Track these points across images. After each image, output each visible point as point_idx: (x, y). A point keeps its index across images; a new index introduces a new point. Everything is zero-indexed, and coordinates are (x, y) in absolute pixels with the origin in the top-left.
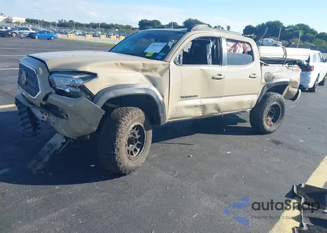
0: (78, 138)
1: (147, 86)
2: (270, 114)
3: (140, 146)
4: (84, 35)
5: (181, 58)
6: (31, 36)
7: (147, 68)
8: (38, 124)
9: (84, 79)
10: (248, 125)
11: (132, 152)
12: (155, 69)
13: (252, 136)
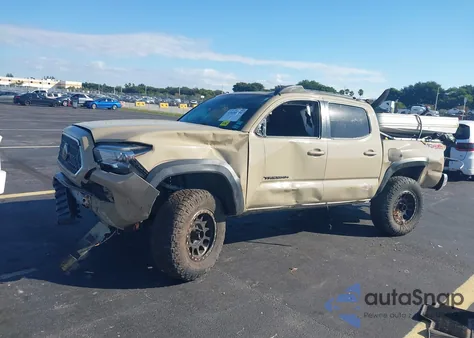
0: (126, 228)
1: (217, 163)
2: (400, 207)
3: (208, 243)
4: (158, 103)
5: (265, 128)
6: (87, 105)
7: (219, 140)
8: (79, 211)
9: (136, 152)
10: (370, 223)
11: (196, 250)
12: (230, 141)
13: (374, 238)
